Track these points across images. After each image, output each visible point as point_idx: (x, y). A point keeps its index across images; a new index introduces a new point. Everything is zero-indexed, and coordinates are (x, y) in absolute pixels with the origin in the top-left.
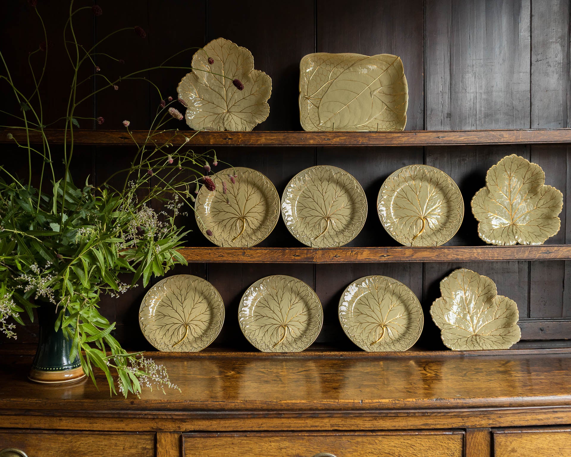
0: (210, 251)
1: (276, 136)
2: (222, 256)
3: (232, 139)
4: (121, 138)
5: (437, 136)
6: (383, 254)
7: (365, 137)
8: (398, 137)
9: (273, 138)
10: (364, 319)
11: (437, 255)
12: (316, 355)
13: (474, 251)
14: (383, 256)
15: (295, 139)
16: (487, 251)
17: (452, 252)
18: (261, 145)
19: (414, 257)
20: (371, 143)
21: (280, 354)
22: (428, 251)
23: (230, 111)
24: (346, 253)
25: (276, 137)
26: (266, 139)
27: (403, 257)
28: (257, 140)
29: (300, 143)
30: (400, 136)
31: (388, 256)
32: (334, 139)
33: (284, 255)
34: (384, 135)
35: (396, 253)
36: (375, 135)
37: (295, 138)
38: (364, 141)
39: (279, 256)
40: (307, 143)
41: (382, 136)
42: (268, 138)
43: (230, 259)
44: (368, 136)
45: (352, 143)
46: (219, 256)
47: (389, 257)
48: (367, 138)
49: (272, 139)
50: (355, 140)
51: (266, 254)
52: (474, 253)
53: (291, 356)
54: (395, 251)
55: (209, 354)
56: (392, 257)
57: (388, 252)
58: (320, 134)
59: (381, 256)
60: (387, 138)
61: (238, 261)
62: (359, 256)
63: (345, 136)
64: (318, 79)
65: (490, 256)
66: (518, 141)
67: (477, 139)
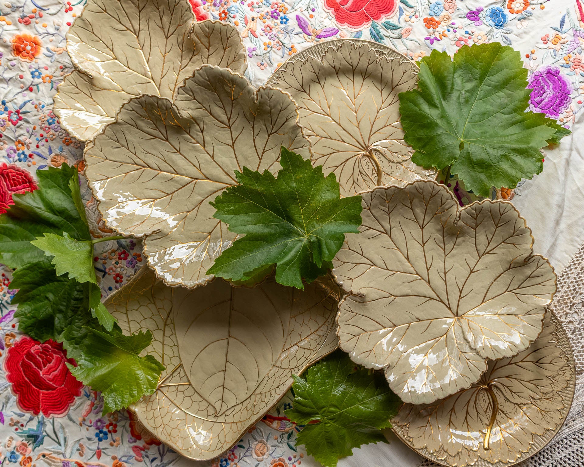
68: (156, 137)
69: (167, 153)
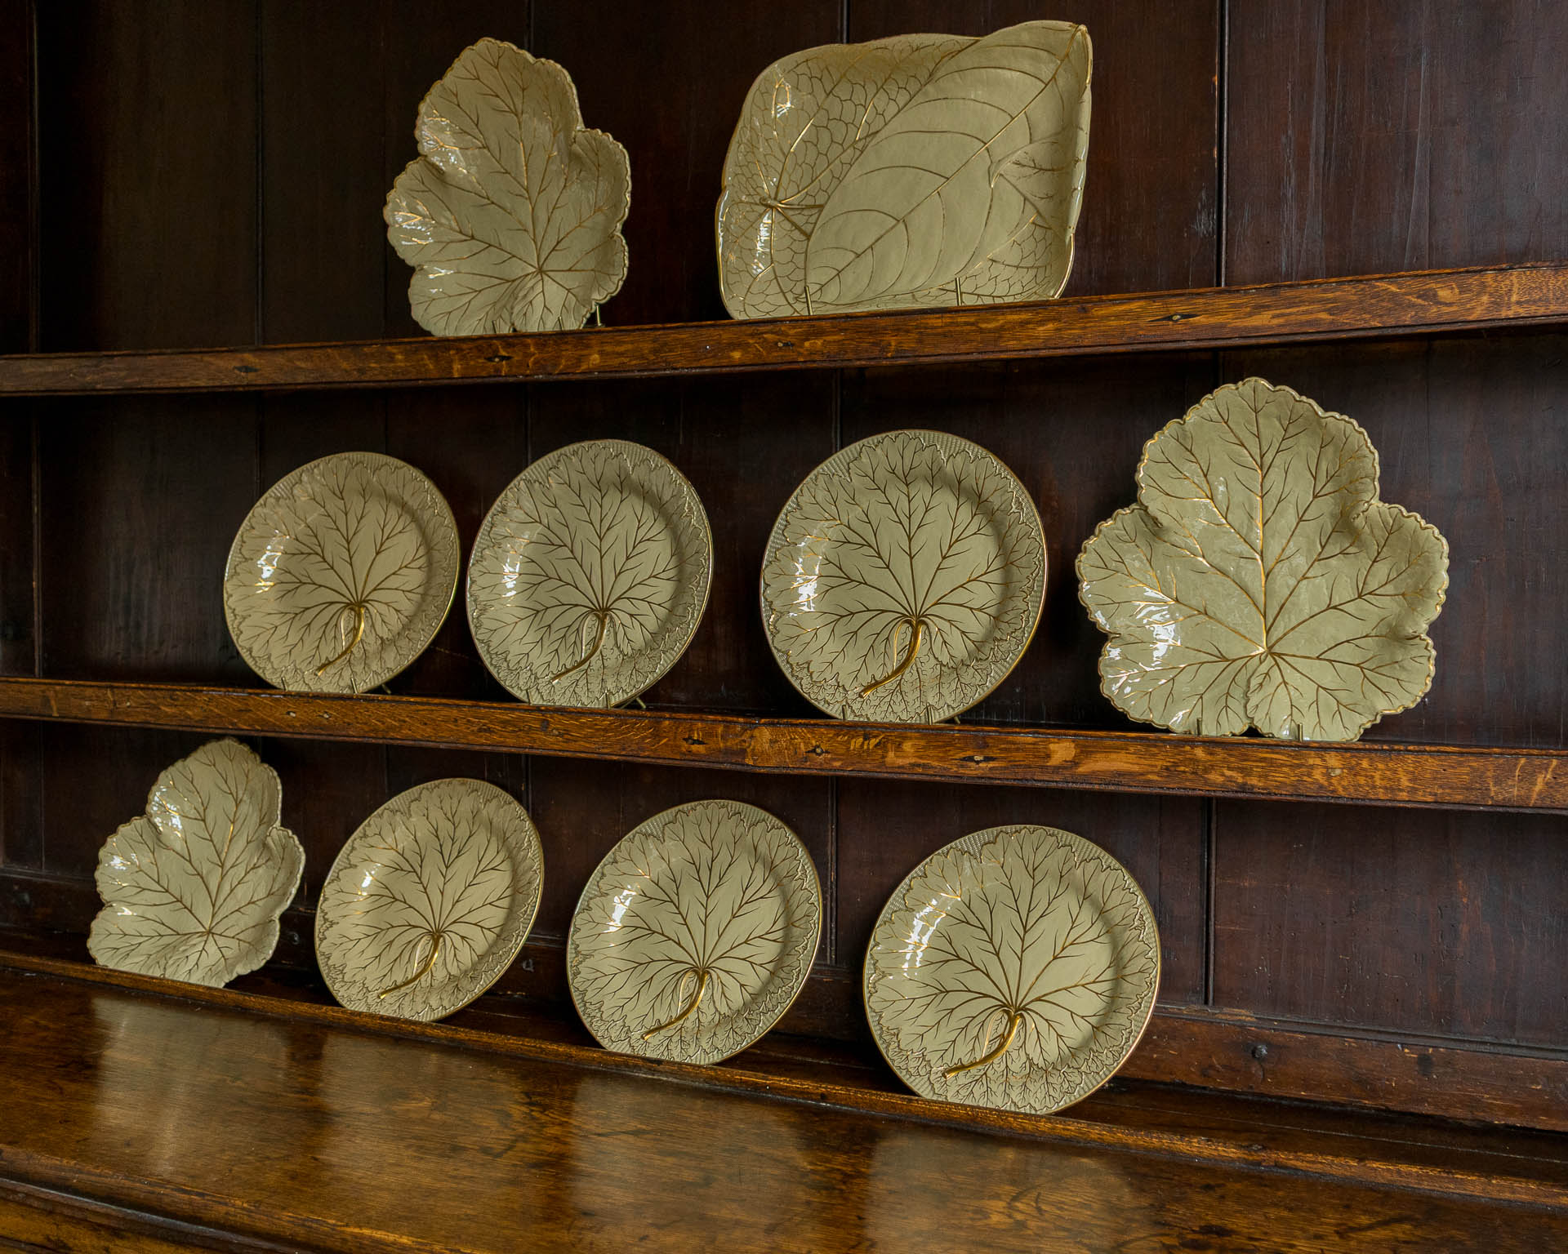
0: (455, 713)
1: (632, 342)
2: (489, 730)
3: (508, 358)
4: (240, 369)
5: (1164, 313)
6: (969, 753)
7: (908, 331)
8: (1023, 324)
9: (622, 349)
10: (960, 977)
11: (1167, 768)
12: (746, 1082)
13: (1311, 762)
14: (971, 759)
15: (687, 351)
16: (1365, 764)
17: (1224, 761)
18: (591, 372)
19: (1081, 769)
20: (927, 351)
21: (640, 1063)
22: (1132, 750)
23: (545, 268)
24: (848, 742)
25: (630, 347)
26: (601, 353)
27: (1042, 767)
28: (579, 360)
29: (703, 363)
30: (1028, 322)
31: (987, 759)
32: (807, 344)
33: (657, 736)
34: (972, 320)
35: (1017, 750)
36: (938, 323)
37: (686, 345)
38: (905, 346)
39: (644, 738)
40: (725, 362)
41: (967, 324)
42: (608, 348)
43: (510, 741)
44: (917, 327)
45: (865, 355)
46: (480, 730)
47: (991, 764)
48: (914, 335)
49: (621, 354)
50: (874, 344)
51: (606, 730)
52: (1312, 767)
53: (672, 1073)
54: (1014, 743)
55: (450, 1034)
56: (1003, 764)
57: (986, 746)
58: (762, 329)
59: (964, 759)
60: (981, 331)
61: (532, 748)
62: (891, 754)
63: (841, 330)
64: (825, 137)
65: (1378, 783)
66: (1504, 314)
67: (1324, 316)
68: (1315, 478)
69: (1294, 501)
